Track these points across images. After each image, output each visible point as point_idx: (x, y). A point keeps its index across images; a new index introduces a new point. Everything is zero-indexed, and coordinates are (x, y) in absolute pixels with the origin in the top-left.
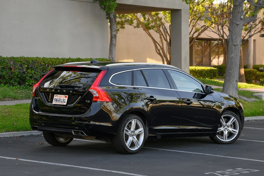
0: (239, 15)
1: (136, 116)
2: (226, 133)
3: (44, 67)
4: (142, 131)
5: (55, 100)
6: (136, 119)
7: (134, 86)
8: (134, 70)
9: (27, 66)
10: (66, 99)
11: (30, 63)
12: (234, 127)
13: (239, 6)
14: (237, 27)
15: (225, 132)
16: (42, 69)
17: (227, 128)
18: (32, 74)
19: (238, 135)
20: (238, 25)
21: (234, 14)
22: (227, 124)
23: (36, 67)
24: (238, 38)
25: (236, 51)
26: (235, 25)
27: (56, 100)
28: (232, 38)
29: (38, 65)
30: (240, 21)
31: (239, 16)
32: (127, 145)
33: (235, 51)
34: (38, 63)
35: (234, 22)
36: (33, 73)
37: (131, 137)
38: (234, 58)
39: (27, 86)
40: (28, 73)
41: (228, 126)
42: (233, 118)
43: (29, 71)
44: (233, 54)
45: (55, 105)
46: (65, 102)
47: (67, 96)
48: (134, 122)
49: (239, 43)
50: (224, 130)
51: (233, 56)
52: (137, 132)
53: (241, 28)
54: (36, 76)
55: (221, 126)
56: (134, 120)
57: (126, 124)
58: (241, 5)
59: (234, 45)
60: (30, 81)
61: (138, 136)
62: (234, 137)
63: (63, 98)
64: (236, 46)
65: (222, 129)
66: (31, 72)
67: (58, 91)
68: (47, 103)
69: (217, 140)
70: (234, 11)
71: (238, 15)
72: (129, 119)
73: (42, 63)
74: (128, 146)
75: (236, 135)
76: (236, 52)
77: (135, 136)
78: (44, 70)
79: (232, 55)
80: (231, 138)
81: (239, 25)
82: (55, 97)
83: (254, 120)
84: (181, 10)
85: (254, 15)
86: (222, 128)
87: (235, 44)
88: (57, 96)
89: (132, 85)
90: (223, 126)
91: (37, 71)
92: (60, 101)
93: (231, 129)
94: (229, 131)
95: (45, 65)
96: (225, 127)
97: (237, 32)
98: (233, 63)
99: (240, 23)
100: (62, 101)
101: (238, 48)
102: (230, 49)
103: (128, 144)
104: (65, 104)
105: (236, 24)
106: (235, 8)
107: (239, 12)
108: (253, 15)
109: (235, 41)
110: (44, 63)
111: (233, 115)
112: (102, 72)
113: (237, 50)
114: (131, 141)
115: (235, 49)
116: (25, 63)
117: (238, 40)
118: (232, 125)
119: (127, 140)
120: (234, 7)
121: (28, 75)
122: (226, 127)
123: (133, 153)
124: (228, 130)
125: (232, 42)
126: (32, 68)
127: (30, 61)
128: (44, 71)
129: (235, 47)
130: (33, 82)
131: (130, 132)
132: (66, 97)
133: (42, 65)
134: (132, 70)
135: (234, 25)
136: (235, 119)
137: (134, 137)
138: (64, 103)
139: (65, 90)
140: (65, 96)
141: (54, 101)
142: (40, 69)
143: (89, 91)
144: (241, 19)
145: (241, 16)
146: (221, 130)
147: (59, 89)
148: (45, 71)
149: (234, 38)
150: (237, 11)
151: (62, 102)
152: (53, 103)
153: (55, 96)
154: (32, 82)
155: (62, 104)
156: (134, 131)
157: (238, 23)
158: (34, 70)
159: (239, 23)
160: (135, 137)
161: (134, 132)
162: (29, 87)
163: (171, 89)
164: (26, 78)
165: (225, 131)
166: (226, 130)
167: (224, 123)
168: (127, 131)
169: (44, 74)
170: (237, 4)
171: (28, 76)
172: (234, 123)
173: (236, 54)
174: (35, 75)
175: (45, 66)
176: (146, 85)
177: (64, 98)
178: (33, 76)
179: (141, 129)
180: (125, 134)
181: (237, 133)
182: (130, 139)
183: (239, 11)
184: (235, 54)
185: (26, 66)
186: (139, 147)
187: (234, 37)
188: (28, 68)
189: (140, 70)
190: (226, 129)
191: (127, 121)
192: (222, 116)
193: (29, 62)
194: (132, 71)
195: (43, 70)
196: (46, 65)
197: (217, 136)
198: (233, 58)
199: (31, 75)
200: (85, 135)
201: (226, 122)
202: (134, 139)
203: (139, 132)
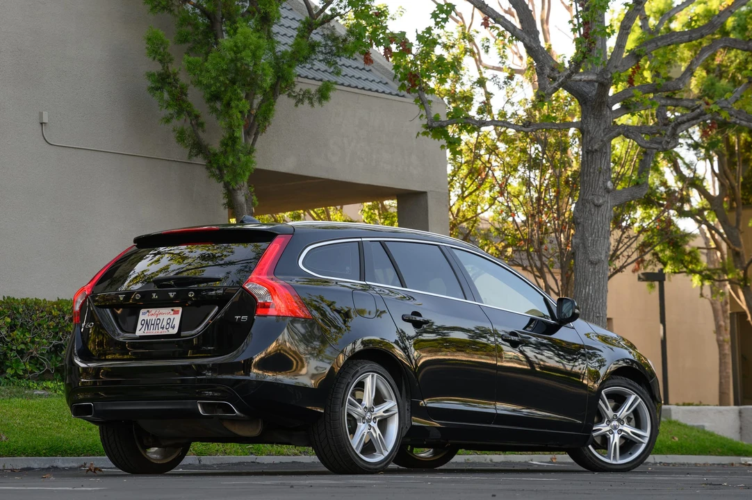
0: (601, 179)
1: (376, 366)
2: (615, 439)
3: (60, 322)
4: (391, 411)
5: (143, 325)
6: (376, 374)
7: (368, 283)
8: (363, 239)
9: (11, 320)
10: (177, 318)
11: (18, 312)
12: (637, 421)
13: (599, 154)
14: (596, 212)
15: (611, 436)
16: (54, 327)
17: (619, 426)
18: (26, 344)
19: (650, 445)
20: (598, 206)
21: (587, 176)
22: (618, 414)
23: (36, 324)
24: (602, 241)
25: (597, 278)
26: (592, 206)
27: (147, 324)
28: (584, 244)
29: (42, 317)
30: (604, 197)
31: (601, 183)
32: (354, 447)
33: (595, 278)
34: (42, 312)
35: (587, 198)
36: (28, 340)
37: (364, 423)
38: (593, 297)
39: (11, 379)
40: (13, 339)
41: (620, 421)
42: (633, 397)
43: (17, 334)
44: (589, 286)
45: (142, 337)
46: (173, 328)
47: (180, 309)
48: (370, 382)
49: (603, 257)
50: (609, 431)
51: (589, 293)
52: (379, 411)
53: (607, 216)
54: (36, 349)
55: (601, 421)
56: (370, 376)
57: (349, 383)
58: (605, 153)
59: (592, 263)
60: (18, 366)
61: (383, 423)
62: (638, 450)
63: (166, 317)
64: (596, 264)
65: (604, 428)
66: (22, 336)
67: (152, 296)
68: (119, 334)
69: (591, 458)
70: (586, 169)
71: (598, 180)
72: (358, 371)
73: (53, 311)
74: (357, 448)
75: (643, 446)
76: (597, 282)
77: (375, 423)
78: (60, 331)
79: (585, 290)
80: (631, 454)
81: (602, 207)
82: (141, 317)
83: (660, 463)
84: (425, 193)
85: (640, 183)
86: (605, 424)
87: (592, 258)
88: (148, 311)
89: (362, 278)
90: (606, 420)
91: (40, 336)
92: (160, 325)
93: (628, 429)
94: (623, 433)
95: (64, 318)
96: (613, 424)
97: (596, 227)
98: (589, 311)
99: (604, 202)
100: (165, 323)
101: (601, 271)
102: (580, 272)
103: (356, 442)
104: (175, 331)
105: (593, 203)
106: (587, 161)
107: (600, 172)
108: (638, 184)
109: (594, 249)
110: (60, 310)
111: (632, 388)
112: (277, 239)
113: (598, 275)
114: (363, 435)
115: (594, 272)
116: (6, 310)
117: (600, 249)
118: (632, 419)
119: (353, 431)
120: (585, 159)
121: (14, 348)
122: (615, 423)
123: (369, 469)
124: (621, 430)
125: (586, 253)
126: (24, 326)
127: (20, 307)
128: (61, 333)
129: (595, 268)
130: (28, 367)
131: (360, 410)
132: (176, 313)
133: (55, 317)
134: (360, 240)
135: (588, 206)
136: (640, 399)
137: (372, 423)
138: (170, 329)
139: (172, 291)
140: (172, 310)
141: (139, 326)
142: (48, 328)
143: (244, 288)
144: (608, 191)
145: (606, 182)
146: (600, 430)
147: (154, 292)
148: (63, 335)
149: (589, 243)
150: (594, 168)
151: (163, 328)
152: (138, 333)
153: (144, 314)
154: (24, 367)
155: (165, 332)
156: (370, 408)
157: (598, 200)
158: (29, 331)
159: (601, 201)
160: (375, 425)
161: (370, 410)
162: (15, 379)
163: (466, 299)
164: (9, 355)
165: (613, 433)
166: (615, 432)
167: (610, 413)
168: (351, 404)
169: (60, 342)
170: (596, 147)
171: (12, 350)
172: (636, 412)
173: (597, 286)
174: (32, 348)
175: (62, 319)
176: (398, 282)
177: (169, 316)
178: (29, 349)
179: (391, 404)
180: (349, 415)
181: (646, 440)
182: (362, 428)
183: (601, 168)
184: (594, 286)
185: (9, 320)
186: (386, 454)
187: (590, 238)
188: (12, 327)
189: (379, 241)
190: (615, 428)
191: (353, 377)
192: (603, 392)
193: (17, 309)
194: (358, 242)
195: (57, 333)
196: (67, 318)
197: (590, 447)
198: (590, 298)
199: (23, 346)
200: (235, 413)
201: (616, 409)
202: (372, 430)
203: (384, 412)
